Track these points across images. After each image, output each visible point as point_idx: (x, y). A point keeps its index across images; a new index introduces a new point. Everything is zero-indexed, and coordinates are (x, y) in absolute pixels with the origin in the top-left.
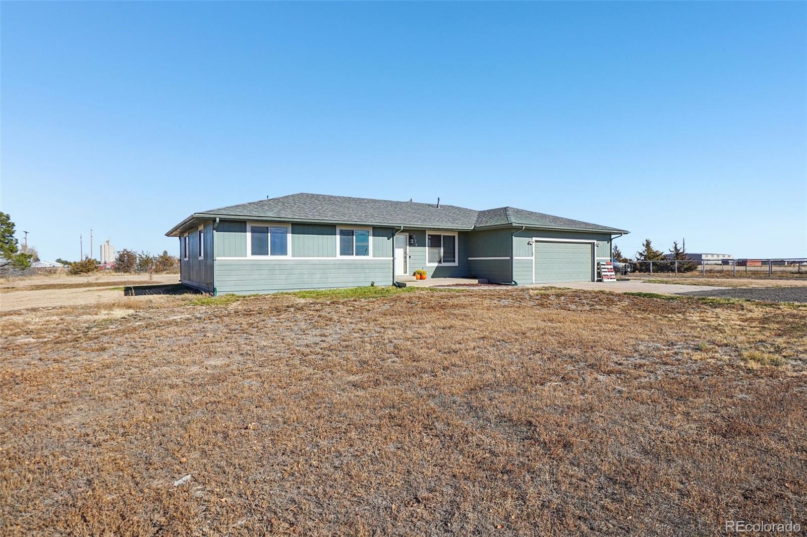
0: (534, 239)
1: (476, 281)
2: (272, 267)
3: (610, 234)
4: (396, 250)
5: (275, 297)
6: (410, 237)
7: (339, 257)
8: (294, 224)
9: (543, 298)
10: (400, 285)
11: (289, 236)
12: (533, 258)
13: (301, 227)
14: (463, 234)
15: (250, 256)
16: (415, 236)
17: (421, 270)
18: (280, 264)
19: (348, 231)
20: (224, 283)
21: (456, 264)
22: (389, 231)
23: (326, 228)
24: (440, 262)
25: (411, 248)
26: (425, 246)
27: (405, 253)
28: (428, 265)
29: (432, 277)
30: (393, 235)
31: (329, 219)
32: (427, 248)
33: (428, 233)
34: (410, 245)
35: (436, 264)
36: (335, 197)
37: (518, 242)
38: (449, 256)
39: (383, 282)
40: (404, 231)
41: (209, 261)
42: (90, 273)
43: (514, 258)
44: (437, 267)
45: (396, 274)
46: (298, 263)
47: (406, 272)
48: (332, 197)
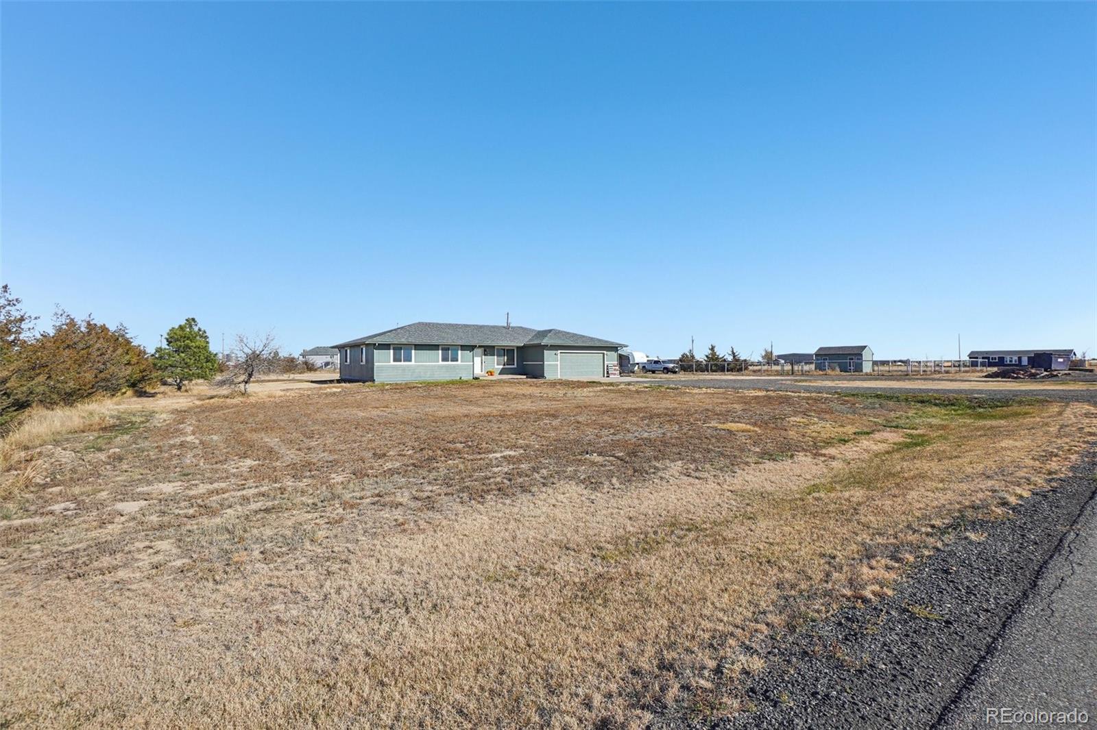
0: (559, 351)
1: (525, 377)
2: (404, 369)
3: (617, 347)
4: (475, 358)
5: (406, 384)
6: (485, 351)
7: (441, 363)
8: (415, 345)
9: (553, 384)
10: (477, 378)
11: (413, 351)
12: (559, 363)
13: (419, 347)
14: (518, 348)
15: (392, 363)
16: (488, 350)
17: (491, 370)
18: (408, 366)
19: (446, 349)
20: (379, 377)
21: (515, 366)
22: (471, 348)
23: (435, 347)
24: (504, 365)
25: (486, 357)
26: (494, 355)
27: (482, 360)
28: (496, 367)
29: (500, 374)
30: (473, 350)
31: (435, 342)
32: (496, 357)
33: (496, 348)
34: (485, 355)
35: (502, 367)
36: (440, 324)
37: (547, 354)
38: (510, 361)
39: (467, 377)
40: (480, 347)
41: (370, 365)
42: (312, 372)
43: (545, 363)
44: (503, 369)
45: (475, 372)
46: (419, 366)
47: (482, 371)
48: (438, 324)
